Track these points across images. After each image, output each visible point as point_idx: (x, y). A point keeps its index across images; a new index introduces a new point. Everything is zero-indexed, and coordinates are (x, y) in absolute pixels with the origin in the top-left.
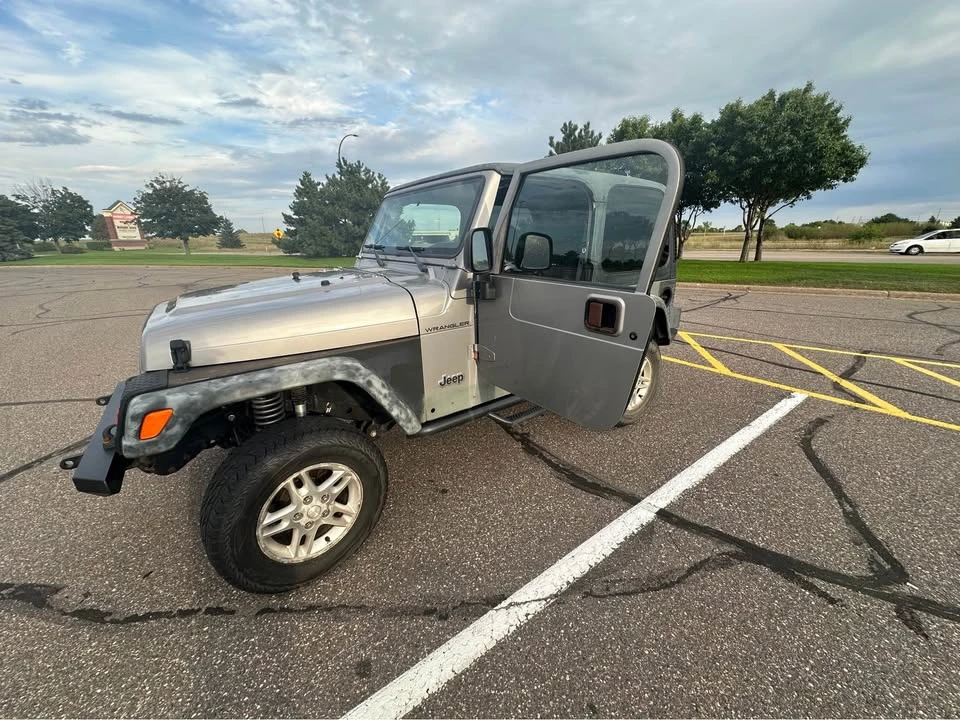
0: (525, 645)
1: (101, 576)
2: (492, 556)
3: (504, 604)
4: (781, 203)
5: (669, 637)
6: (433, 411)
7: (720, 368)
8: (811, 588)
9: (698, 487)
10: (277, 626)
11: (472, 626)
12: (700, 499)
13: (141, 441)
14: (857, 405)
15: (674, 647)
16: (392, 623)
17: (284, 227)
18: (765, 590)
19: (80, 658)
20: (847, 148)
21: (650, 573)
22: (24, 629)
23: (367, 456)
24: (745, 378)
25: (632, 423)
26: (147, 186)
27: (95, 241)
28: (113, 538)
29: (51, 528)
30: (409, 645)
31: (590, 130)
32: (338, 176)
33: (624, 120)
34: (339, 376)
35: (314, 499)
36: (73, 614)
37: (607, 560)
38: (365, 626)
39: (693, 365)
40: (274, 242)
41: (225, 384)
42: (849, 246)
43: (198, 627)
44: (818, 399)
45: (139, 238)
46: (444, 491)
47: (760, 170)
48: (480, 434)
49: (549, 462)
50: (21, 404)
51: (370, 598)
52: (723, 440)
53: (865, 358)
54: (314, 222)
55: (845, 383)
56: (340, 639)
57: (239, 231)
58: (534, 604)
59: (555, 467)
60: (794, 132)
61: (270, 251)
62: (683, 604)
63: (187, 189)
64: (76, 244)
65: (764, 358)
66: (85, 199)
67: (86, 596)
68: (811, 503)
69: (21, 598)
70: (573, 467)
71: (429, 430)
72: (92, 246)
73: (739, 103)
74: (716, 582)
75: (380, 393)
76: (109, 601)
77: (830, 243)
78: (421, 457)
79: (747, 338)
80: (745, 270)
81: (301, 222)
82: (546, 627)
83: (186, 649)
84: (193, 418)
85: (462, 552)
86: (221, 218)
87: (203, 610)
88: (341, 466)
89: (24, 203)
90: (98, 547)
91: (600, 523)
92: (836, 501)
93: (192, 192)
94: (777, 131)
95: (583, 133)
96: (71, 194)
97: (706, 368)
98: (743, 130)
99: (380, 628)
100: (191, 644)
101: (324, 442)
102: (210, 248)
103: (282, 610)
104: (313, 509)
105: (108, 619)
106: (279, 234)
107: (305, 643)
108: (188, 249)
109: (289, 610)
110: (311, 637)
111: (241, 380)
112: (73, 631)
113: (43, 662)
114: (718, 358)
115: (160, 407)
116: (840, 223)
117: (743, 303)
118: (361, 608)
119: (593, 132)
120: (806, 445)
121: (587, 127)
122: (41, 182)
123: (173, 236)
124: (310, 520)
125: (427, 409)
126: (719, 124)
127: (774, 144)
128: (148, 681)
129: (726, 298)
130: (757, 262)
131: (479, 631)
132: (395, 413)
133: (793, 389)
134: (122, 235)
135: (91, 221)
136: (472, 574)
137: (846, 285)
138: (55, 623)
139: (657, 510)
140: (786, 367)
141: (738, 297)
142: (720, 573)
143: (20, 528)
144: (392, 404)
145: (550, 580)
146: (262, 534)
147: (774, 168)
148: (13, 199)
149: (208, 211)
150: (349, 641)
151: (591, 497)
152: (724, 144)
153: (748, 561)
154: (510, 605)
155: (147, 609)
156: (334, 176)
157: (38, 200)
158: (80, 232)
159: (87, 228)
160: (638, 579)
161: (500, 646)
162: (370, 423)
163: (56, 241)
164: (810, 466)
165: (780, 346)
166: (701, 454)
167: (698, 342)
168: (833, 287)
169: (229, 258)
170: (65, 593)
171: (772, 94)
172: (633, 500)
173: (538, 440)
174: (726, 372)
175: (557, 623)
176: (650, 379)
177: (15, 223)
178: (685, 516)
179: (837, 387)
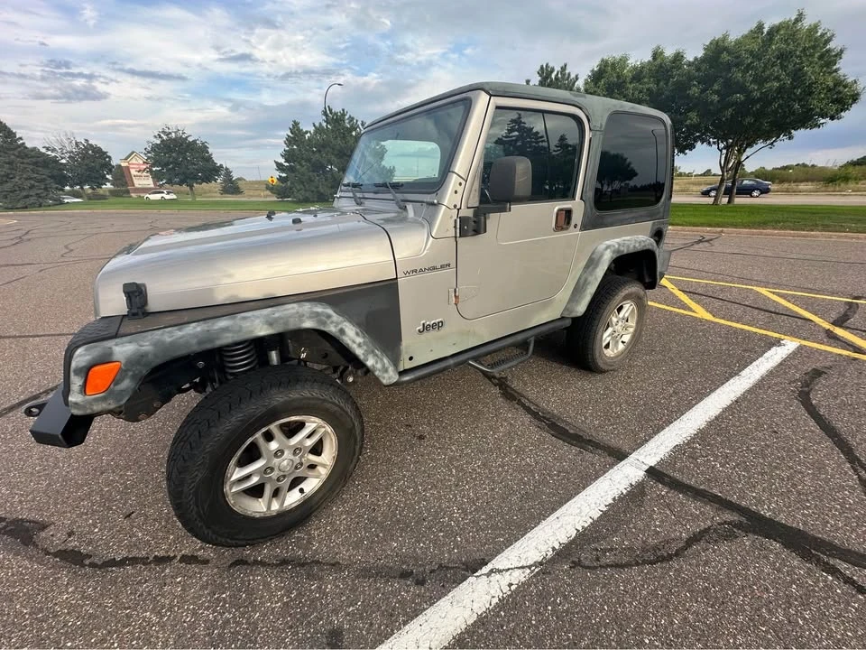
0: (509, 622)
1: (86, 514)
2: (471, 513)
3: (485, 570)
4: (760, 144)
5: (672, 623)
6: (411, 358)
7: (701, 313)
8: (833, 571)
9: (691, 442)
10: (249, 581)
11: (451, 594)
12: (693, 457)
13: (87, 397)
14: (856, 355)
15: (677, 637)
16: (365, 585)
17: (277, 174)
18: (779, 571)
19: (56, 604)
20: (839, 83)
21: (644, 542)
22: (8, 569)
23: (341, 408)
24: (729, 323)
25: (614, 370)
26: (155, 137)
27: (116, 188)
28: (102, 474)
29: (47, 461)
30: (383, 612)
31: (567, 72)
32: (324, 124)
33: (603, 60)
34: (308, 324)
35: (286, 453)
36: (55, 555)
37: (595, 524)
38: (337, 586)
39: (672, 309)
40: (268, 188)
41: (180, 334)
42: (823, 189)
43: (172, 577)
44: (812, 348)
45: (152, 186)
46: (421, 438)
47: (742, 109)
48: (458, 377)
49: (528, 410)
50: (38, 336)
51: (344, 554)
52: (712, 391)
53: (857, 304)
54: (303, 168)
55: (839, 331)
56: (313, 601)
57: (239, 179)
58: (517, 573)
59: (535, 415)
60: (783, 67)
61: (266, 196)
62: (684, 584)
63: (190, 139)
64: (100, 191)
65: (747, 303)
66: (104, 150)
67: (70, 535)
68: (821, 467)
69: (11, 533)
70: (554, 416)
71: (406, 378)
72: (113, 193)
73: (725, 38)
74: (719, 558)
75: (354, 342)
76: (90, 543)
77: (802, 186)
78: (399, 400)
79: (727, 282)
80: (719, 213)
81: (291, 169)
82: (531, 601)
83: (158, 601)
84: (145, 372)
85: (439, 507)
86: (221, 166)
87: (179, 558)
88: (313, 419)
89: (53, 154)
90: (87, 484)
91: (586, 480)
92: (848, 465)
93: (194, 141)
94: (765, 66)
95: (559, 75)
96: (91, 145)
97: (686, 312)
98: (729, 66)
99: (353, 590)
100: (163, 596)
101: (294, 395)
102: (214, 194)
103: (256, 562)
104: (285, 463)
105: (87, 562)
106: (273, 181)
107: (277, 602)
108: (194, 195)
109: (262, 563)
110: (282, 596)
111: (199, 329)
112: (53, 574)
113: (21, 606)
114: (698, 302)
115: (105, 359)
116: (813, 166)
117: (717, 246)
118: (335, 565)
119: (569, 74)
120: (805, 399)
121: (564, 68)
122: (66, 135)
123: (180, 184)
124: (282, 473)
125: (405, 357)
126: (703, 60)
127: (760, 80)
128: (118, 636)
129: (700, 241)
130: (730, 205)
131: (458, 602)
132: (370, 362)
133: (783, 337)
134: (138, 183)
135: (110, 170)
136: (451, 534)
137: (826, 228)
138: (38, 563)
139: (647, 467)
140: (772, 312)
141: (711, 240)
142: (724, 547)
143: (20, 460)
144: (367, 353)
145: (534, 544)
146: (231, 490)
147: (758, 106)
148: (44, 151)
149: (209, 159)
150: (321, 604)
151: (575, 450)
152: (707, 82)
153: (755, 533)
154: (492, 571)
155: (125, 553)
156: (320, 124)
157: (65, 151)
158: (101, 180)
159: (107, 176)
160: (630, 549)
161: (482, 621)
162: (347, 368)
163: (82, 188)
164: (812, 422)
165: (764, 291)
166: (690, 406)
167: (676, 285)
168: (812, 231)
169: (228, 203)
170: (51, 531)
171: (760, 27)
172: (619, 456)
173: (516, 385)
174: (708, 317)
175: (543, 596)
176: (634, 325)
177: (46, 172)
178: (677, 475)
179: (830, 335)
